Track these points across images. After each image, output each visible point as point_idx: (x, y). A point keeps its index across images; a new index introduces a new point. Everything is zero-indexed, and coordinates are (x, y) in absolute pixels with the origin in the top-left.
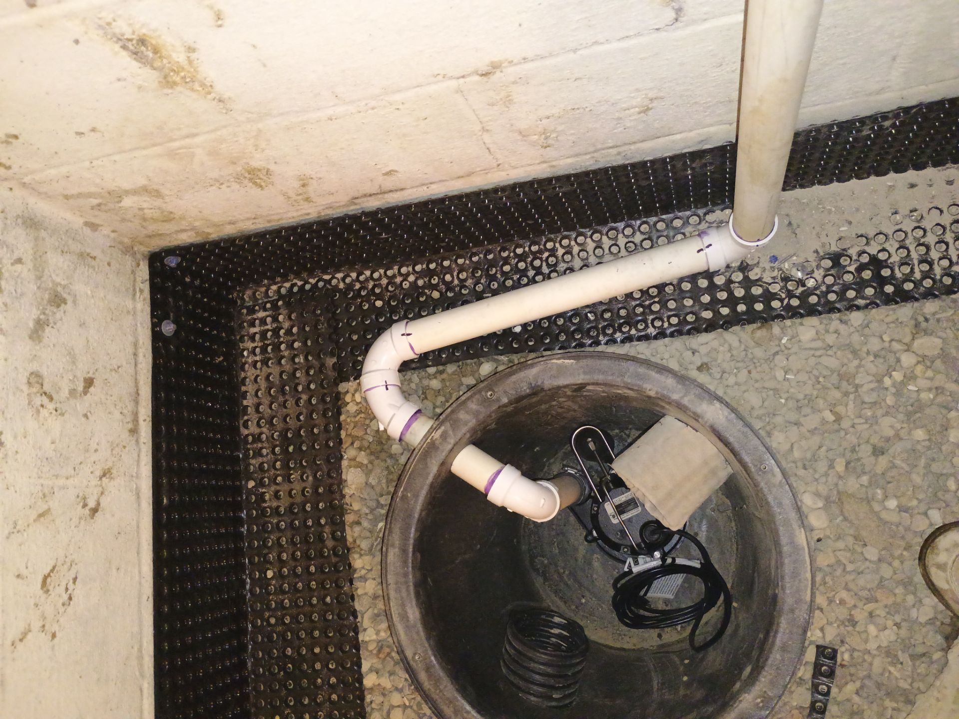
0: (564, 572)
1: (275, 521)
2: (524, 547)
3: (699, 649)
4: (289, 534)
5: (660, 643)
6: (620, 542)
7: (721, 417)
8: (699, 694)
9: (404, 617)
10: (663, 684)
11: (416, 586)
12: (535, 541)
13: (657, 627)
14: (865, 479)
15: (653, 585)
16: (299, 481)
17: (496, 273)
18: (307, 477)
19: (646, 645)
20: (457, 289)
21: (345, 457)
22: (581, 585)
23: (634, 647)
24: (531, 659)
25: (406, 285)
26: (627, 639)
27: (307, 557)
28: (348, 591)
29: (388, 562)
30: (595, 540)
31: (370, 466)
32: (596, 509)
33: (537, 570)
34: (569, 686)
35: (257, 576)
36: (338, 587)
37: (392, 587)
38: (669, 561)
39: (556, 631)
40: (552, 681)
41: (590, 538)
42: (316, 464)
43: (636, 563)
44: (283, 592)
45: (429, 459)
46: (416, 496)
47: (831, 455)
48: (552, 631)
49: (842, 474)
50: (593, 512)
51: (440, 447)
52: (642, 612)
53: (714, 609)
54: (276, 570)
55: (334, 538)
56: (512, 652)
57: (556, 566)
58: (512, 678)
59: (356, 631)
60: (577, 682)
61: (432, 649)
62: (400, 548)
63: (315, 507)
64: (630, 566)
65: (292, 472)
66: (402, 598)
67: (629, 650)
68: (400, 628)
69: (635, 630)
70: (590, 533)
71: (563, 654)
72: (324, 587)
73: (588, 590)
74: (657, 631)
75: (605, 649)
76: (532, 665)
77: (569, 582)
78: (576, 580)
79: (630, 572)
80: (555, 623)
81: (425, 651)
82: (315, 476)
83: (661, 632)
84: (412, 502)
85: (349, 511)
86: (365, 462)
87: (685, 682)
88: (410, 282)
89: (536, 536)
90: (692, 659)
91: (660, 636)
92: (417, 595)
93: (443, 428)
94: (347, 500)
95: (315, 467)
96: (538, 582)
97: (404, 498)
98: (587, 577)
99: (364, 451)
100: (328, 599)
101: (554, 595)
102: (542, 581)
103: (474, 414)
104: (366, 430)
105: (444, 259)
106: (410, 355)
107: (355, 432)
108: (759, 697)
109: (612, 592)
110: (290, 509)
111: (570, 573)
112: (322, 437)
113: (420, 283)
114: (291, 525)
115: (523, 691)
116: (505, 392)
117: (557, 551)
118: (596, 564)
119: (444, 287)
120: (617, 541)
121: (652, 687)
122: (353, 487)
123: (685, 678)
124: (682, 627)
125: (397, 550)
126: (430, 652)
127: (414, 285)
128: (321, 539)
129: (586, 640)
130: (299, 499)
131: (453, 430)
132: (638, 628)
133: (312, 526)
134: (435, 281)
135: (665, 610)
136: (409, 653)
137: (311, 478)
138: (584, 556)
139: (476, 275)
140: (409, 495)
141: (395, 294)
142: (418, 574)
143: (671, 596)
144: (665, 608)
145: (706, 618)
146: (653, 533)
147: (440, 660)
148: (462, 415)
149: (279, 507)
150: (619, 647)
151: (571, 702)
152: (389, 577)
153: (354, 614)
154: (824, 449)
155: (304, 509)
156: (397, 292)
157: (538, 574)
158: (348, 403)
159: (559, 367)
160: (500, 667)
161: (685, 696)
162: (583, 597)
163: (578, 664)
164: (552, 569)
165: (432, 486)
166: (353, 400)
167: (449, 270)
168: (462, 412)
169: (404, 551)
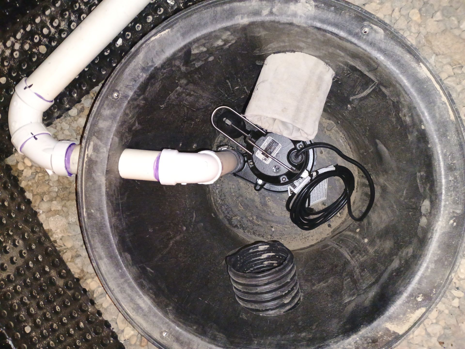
0: (253, 219)
1: (11, 288)
2: (221, 217)
3: (360, 219)
4: (26, 291)
5: (331, 230)
6: (278, 174)
7: (310, 8)
8: (388, 244)
9: (138, 308)
10: (352, 252)
11: (136, 279)
12: (226, 209)
13: (325, 221)
14: (438, 16)
15: (311, 197)
16: (13, 249)
17: (80, 6)
18: (18, 242)
19: (324, 236)
20: (56, 36)
21: (41, 212)
22: (267, 221)
23: (318, 241)
24: (256, 286)
25: (16, 55)
26: (310, 238)
27: (49, 302)
28: (93, 310)
29: (103, 272)
30: (262, 186)
31: (65, 209)
32: (252, 163)
33: (236, 226)
34: (292, 289)
35: (19, 336)
36: (84, 311)
37: (116, 291)
38: (314, 174)
39: (265, 256)
40: (279, 293)
41: (258, 187)
42: (20, 229)
43: (294, 187)
44: (44, 337)
45: (94, 175)
46: (100, 210)
47: (404, 12)
48: (262, 257)
49: (419, 21)
50: (251, 166)
51: (98, 160)
52: (312, 217)
53: (354, 192)
54: (30, 324)
55: (61, 277)
56: (240, 287)
57: (246, 217)
58: (249, 306)
59: (114, 336)
60: (297, 283)
61: (173, 322)
62: (107, 257)
63: (37, 262)
64: (291, 191)
65: (4, 245)
66: (129, 295)
67: (315, 244)
68: (139, 319)
69: (314, 230)
70: (256, 184)
71: (277, 269)
72: (73, 318)
73: (272, 221)
74: (326, 224)
75: (301, 251)
76: (259, 289)
77: (259, 223)
78: (262, 219)
79: (293, 194)
80: (262, 251)
81: (169, 327)
82: (23, 239)
83: (329, 223)
84: (98, 215)
85: (65, 251)
86: (59, 208)
87: (368, 243)
88: (18, 50)
89: (225, 206)
90: (360, 226)
91: (329, 226)
92: (141, 286)
93: (92, 143)
94: (59, 242)
95: (19, 232)
96: (240, 233)
97: (90, 215)
98: (269, 214)
99: (55, 200)
100: (82, 325)
101: (254, 236)
102: (242, 231)
103: (111, 118)
104: (48, 184)
105: (35, 17)
106: (45, 106)
107: (40, 190)
108: (451, 218)
109: (288, 214)
110: (18, 273)
111: (257, 217)
112: (14, 207)
113: (27, 47)
114: (26, 285)
115: (263, 311)
116: (127, 86)
117: (242, 208)
118: (270, 203)
119: (45, 39)
120: (275, 175)
121: (346, 258)
122: (58, 231)
123: (366, 240)
124: (340, 213)
125: (105, 260)
126: (173, 325)
127: (22, 50)
128: (52, 283)
129: (288, 251)
130: (20, 262)
131: (101, 140)
132: (314, 228)
133: (40, 277)
134: (37, 39)
135: (326, 209)
136: (156, 335)
137: (21, 242)
138: (261, 203)
139: (66, 17)
140: (93, 211)
141: (11, 65)
142: (134, 269)
143: (324, 198)
144: (324, 207)
145: (352, 199)
146: (297, 156)
147: (185, 327)
148: (102, 124)
149: (9, 276)
150: (308, 246)
151: (300, 299)
152: (110, 285)
153: (107, 324)
154: (397, 9)
155: (28, 268)
156: (12, 62)
157: (238, 228)
158: (23, 171)
159: (159, 41)
160: (237, 302)
161: (376, 252)
162: (272, 227)
163: (291, 270)
164: (245, 220)
165: (107, 194)
166: (26, 167)
167: (43, 25)
168: (100, 121)
169: (112, 257)
